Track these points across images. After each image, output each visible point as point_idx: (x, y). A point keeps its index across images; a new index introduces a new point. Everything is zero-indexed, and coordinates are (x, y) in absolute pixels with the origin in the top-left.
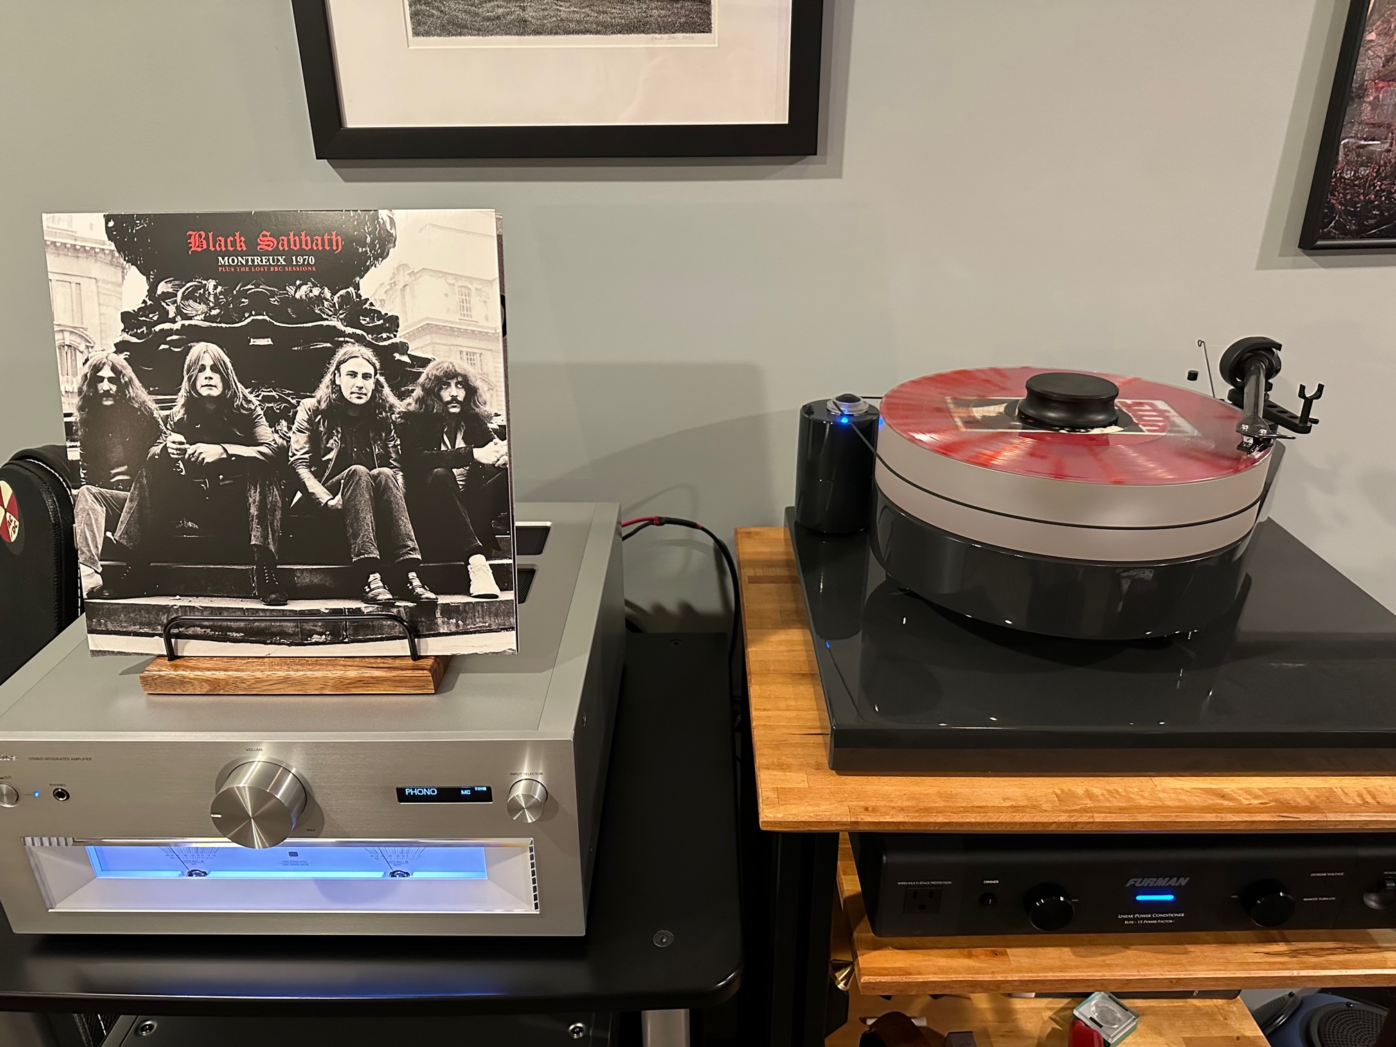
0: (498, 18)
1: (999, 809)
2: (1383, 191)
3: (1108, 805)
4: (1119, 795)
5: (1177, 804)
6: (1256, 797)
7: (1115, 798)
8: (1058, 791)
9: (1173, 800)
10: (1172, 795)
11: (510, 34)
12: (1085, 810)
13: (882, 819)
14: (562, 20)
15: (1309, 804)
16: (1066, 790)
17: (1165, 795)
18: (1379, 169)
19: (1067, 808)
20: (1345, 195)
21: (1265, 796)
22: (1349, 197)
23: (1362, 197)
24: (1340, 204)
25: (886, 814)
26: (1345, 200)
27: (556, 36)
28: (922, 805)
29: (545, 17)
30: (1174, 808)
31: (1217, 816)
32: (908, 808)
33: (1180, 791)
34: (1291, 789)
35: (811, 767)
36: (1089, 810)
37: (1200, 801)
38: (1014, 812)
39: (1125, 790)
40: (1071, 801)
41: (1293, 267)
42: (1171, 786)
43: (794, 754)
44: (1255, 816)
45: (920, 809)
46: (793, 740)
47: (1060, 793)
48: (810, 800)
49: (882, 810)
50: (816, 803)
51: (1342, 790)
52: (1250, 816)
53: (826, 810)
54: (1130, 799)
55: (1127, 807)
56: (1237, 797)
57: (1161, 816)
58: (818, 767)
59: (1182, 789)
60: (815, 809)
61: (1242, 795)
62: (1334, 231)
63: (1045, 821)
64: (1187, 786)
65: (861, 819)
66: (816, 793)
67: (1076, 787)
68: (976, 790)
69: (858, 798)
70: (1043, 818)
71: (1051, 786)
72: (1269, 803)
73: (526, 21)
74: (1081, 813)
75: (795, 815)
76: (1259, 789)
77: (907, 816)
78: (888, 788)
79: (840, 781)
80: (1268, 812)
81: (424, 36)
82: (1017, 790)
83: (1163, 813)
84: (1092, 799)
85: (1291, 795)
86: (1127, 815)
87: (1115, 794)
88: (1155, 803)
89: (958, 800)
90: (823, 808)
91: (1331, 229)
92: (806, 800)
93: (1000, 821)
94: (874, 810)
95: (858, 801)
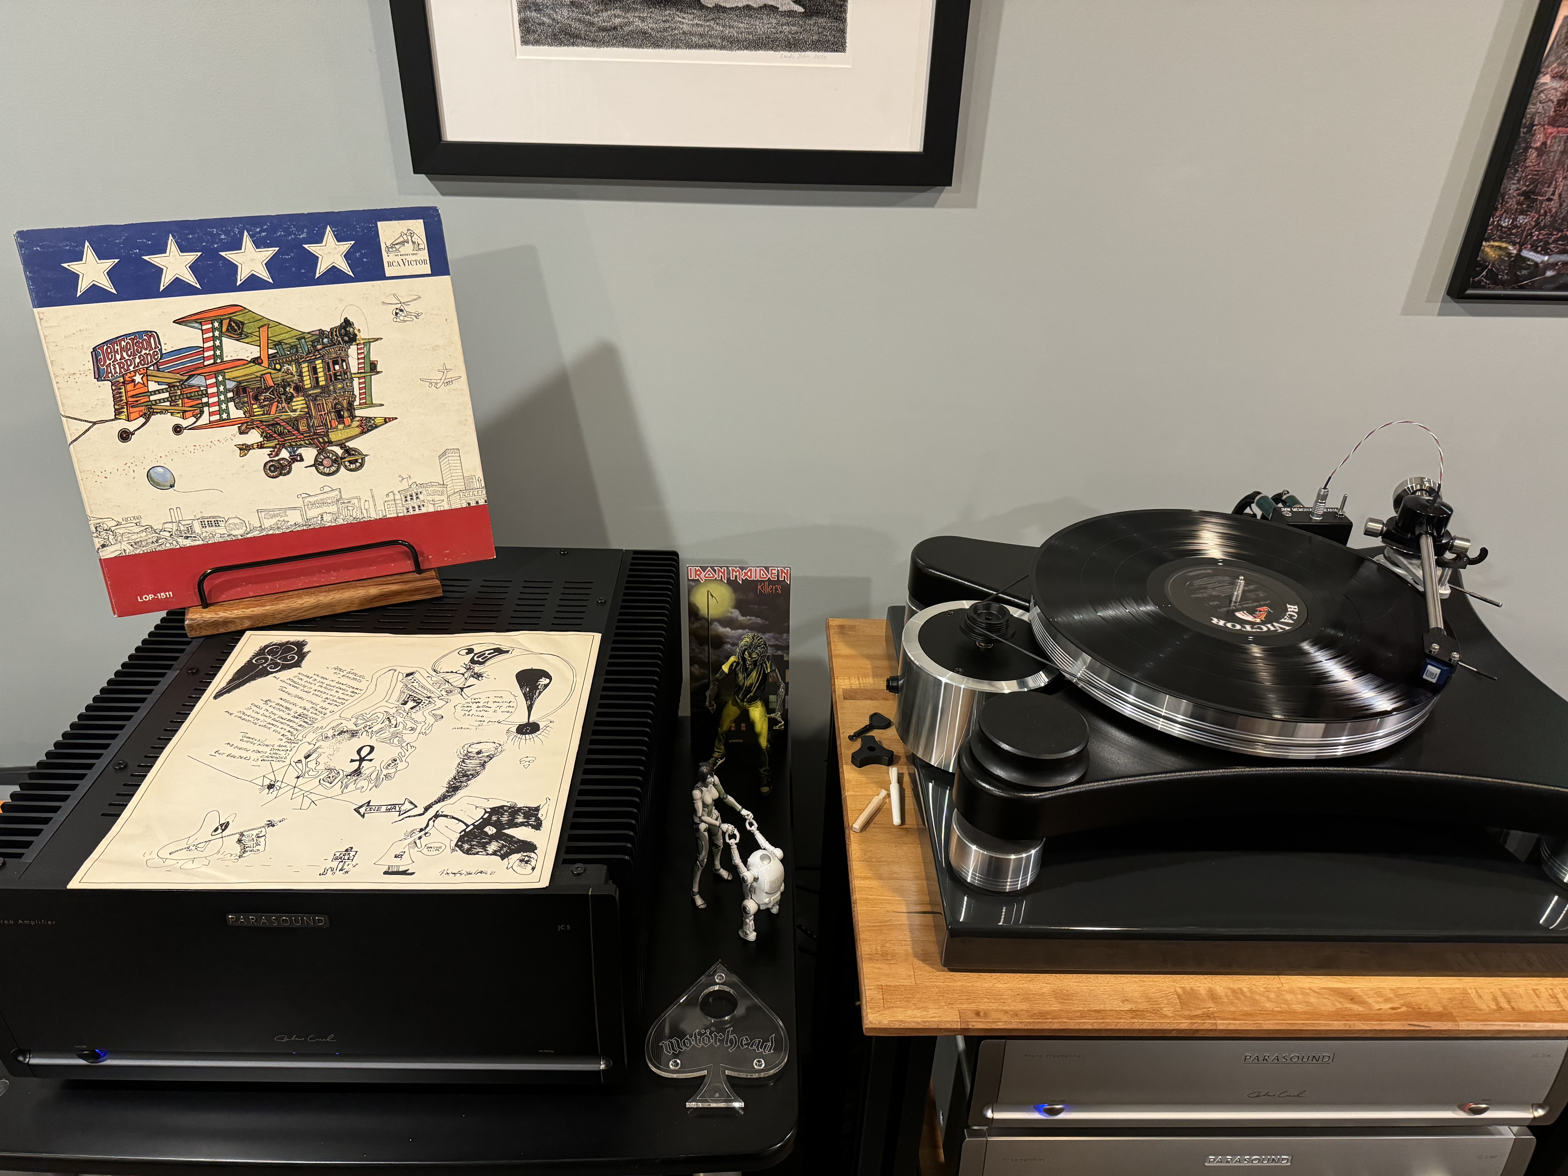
0: (615, 28)
1: (1119, 1013)
2: (1539, 240)
3: (1233, 1009)
4: (1243, 995)
5: (1305, 1009)
6: (1388, 1000)
7: (1239, 999)
8: (1179, 991)
10: (1300, 996)
11: (627, 46)
12: (1208, 1016)
13: (994, 1026)
14: (684, 33)
15: (1441, 1009)
16: (1189, 990)
17: (1292, 997)
18: (1538, 218)
19: (1189, 1012)
21: (1396, 999)
25: (999, 1020)
27: (678, 50)
29: (665, 30)
30: (1301, 1013)
31: (1345, 1025)
32: (1022, 1013)
33: (1308, 991)
34: (1423, 990)
35: (917, 957)
36: (1212, 1016)
37: (1329, 1005)
38: (1134, 1018)
39: (1250, 990)
40: (1193, 1004)
41: (1440, 314)
42: (1299, 984)
43: (899, 940)
44: (1385, 1024)
45: (1035, 1014)
46: (898, 921)
47: (1181, 993)
48: (918, 1001)
49: (994, 1016)
50: (923, 1005)
51: (1477, 992)
52: (1379, 1024)
53: (935, 1015)
54: (1255, 1002)
55: (1252, 1012)
56: (1367, 1000)
57: (1287, 1023)
58: (925, 958)
59: (1310, 989)
60: (923, 1014)
61: (1373, 997)
62: (1485, 280)
63: (1165, 1028)
64: (1317, 985)
65: (972, 1026)
66: (923, 993)
67: (1200, 985)
68: (1094, 988)
69: (968, 999)
70: (1164, 1025)
71: (1173, 984)
72: (1399, 1008)
73: (645, 33)
74: (1203, 1020)
75: (902, 1021)
76: (1390, 989)
77: (1021, 1022)
78: (1001, 985)
79: (949, 977)
80: (1399, 1020)
81: (533, 45)
82: (1137, 989)
83: (1289, 1020)
84: (1216, 1001)
85: (1423, 997)
86: (1251, 1022)
87: (1240, 995)
88: (1281, 1007)
89: (1075, 1002)
90: (931, 1012)
91: (1482, 278)
92: (913, 1002)
93: (1118, 1027)
94: (986, 1015)
95: (969, 1003)
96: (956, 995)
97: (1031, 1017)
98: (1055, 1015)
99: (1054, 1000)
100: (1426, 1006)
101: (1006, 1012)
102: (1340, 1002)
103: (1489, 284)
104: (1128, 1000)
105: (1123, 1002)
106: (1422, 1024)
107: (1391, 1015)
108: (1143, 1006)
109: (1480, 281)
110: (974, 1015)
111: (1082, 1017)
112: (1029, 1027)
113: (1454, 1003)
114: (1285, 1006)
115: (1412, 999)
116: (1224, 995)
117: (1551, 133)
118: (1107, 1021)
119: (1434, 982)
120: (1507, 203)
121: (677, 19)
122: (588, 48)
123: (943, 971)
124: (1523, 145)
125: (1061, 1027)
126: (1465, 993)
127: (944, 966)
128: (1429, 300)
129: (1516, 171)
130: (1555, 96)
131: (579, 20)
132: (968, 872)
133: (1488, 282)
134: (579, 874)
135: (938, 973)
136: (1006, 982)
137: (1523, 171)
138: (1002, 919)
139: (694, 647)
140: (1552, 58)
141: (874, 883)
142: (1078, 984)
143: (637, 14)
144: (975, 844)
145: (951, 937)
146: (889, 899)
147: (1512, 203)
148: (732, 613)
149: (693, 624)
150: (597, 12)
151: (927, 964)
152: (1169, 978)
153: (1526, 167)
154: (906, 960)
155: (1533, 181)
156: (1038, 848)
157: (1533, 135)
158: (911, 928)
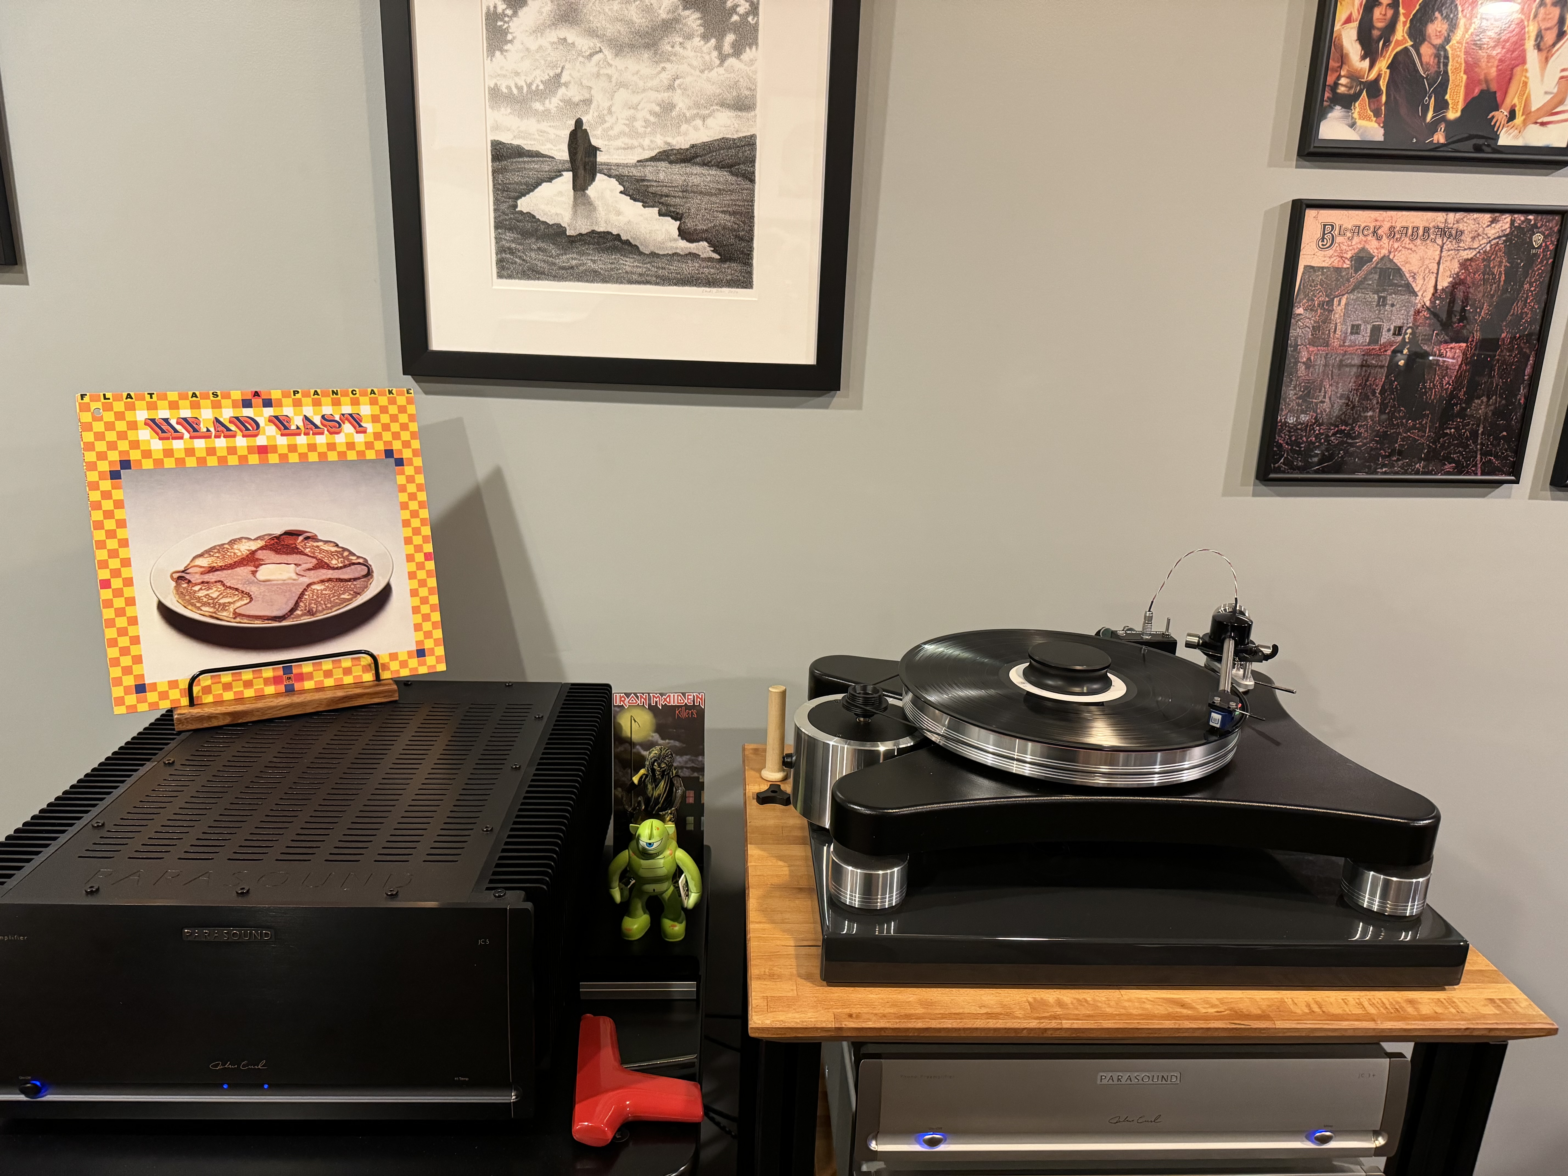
0: (572, 268)
1: (976, 1016)
2: (1322, 434)
3: (1077, 1012)
4: (1088, 1003)
5: (1140, 1012)
6: (1213, 1006)
7: (1084, 1006)
8: (1031, 1000)
9: (1137, 1008)
10: (1136, 1004)
11: (581, 281)
12: (1055, 1017)
13: (864, 1025)
14: (627, 272)
15: (1259, 1012)
16: (1039, 999)
17: (1130, 1004)
18: (1316, 417)
19: (1038, 1015)
20: (1290, 437)
21: (1221, 1006)
22: (1293, 438)
23: (1304, 439)
24: (1287, 443)
25: (869, 1020)
26: (1291, 441)
27: (621, 285)
28: (903, 1012)
29: (612, 269)
30: (1136, 1015)
31: (1175, 1024)
32: (890, 1016)
33: (1144, 1000)
34: (1245, 999)
35: (800, 977)
36: (1058, 1018)
37: (1161, 1010)
38: (988, 1019)
39: (1094, 999)
40: (1042, 1009)
42: (1137, 996)
43: (786, 965)
44: (1210, 1024)
45: (900, 1016)
46: (785, 952)
47: (1033, 1001)
48: (798, 1007)
49: (866, 1017)
50: (802, 1010)
51: (1293, 1000)
52: (1206, 1024)
53: (813, 1017)
54: (1097, 1008)
55: (1094, 1015)
56: (1197, 1006)
58: (807, 977)
59: (1146, 999)
60: (801, 1016)
61: (1201, 1004)
62: (1283, 466)
63: (1017, 1027)
64: (1152, 996)
65: (845, 1025)
66: (803, 1002)
67: (1049, 996)
68: (955, 998)
69: (843, 1006)
70: (1015, 1024)
71: (1025, 995)
72: (1224, 1012)
73: (596, 272)
74: (1049, 1020)
75: (783, 1021)
76: (1217, 999)
77: (889, 1023)
78: (873, 996)
79: (828, 991)
80: (1222, 1020)
81: (506, 278)
82: (993, 998)
83: (1125, 1021)
84: (1061, 1007)
85: (1245, 1003)
86: (1094, 1023)
87: (1084, 1003)
88: (1120, 1012)
89: (937, 1007)
90: (809, 1015)
91: (1281, 465)
92: (794, 1008)
93: (974, 1026)
94: (858, 1017)
95: (843, 1008)
96: (832, 1002)
97: (898, 1018)
98: (918, 1017)
99: (919, 1006)
100: (1247, 1010)
101: (876, 1014)
102: (1172, 1008)
103: (1287, 470)
104: (984, 1006)
105: (980, 1007)
106: (1242, 1023)
107: (1216, 1016)
108: (998, 1010)
109: (1279, 467)
110: (847, 1018)
111: (943, 1018)
112: (895, 1026)
113: (1272, 1008)
114: (1124, 1011)
115: (1235, 1006)
116: (1069, 1002)
117: (1313, 351)
118: (965, 1019)
119: (1256, 994)
120: (1289, 404)
121: (621, 262)
122: (550, 282)
123: (823, 986)
124: (1293, 360)
125: (924, 1026)
126: (1282, 1001)
127: (824, 980)
128: (1242, 484)
129: (1292, 380)
130: (1310, 323)
131: (544, 261)
132: (848, 895)
133: (1286, 467)
134: (499, 896)
135: (818, 988)
136: (877, 993)
137: (1297, 381)
139: (618, 771)
140: (1301, 296)
141: (767, 926)
142: (940, 995)
143: (590, 258)
144: (851, 866)
146: (779, 937)
147: (1293, 404)
148: (652, 736)
149: (620, 748)
150: (558, 255)
151: (809, 981)
152: (1023, 991)
153: (1298, 377)
154: (790, 979)
155: (1306, 388)
156: (900, 867)
157: (1299, 353)
158: (797, 957)
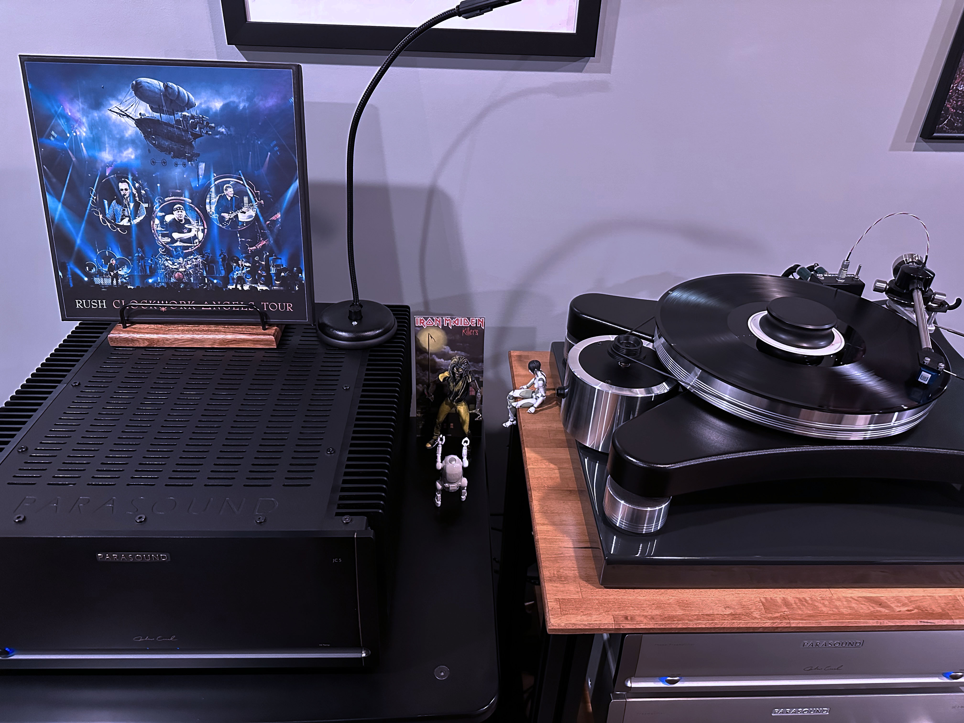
1: (723, 616)
3: (800, 612)
4: (807, 603)
5: (849, 611)
7: (804, 605)
8: (763, 600)
10: (845, 603)
12: (784, 617)
13: (638, 627)
15: (941, 611)
16: (770, 599)
17: (840, 604)
19: (771, 615)
20: (957, 102)
21: (910, 604)
22: (959, 103)
24: (953, 108)
25: (641, 621)
30: (847, 615)
31: (877, 622)
32: (657, 617)
33: (850, 599)
34: (927, 597)
35: (582, 579)
36: (787, 617)
37: (865, 608)
38: (733, 619)
39: (811, 599)
40: (774, 609)
41: (915, 150)
42: (843, 595)
43: (569, 567)
44: (904, 622)
45: (665, 617)
46: (567, 553)
47: (765, 601)
48: (584, 610)
49: (638, 618)
50: (589, 613)
52: (900, 622)
53: (597, 619)
54: (815, 608)
55: (814, 614)
56: (891, 605)
57: (838, 622)
58: (587, 579)
59: (851, 597)
60: (588, 618)
61: (894, 603)
62: (946, 127)
63: (755, 626)
64: (855, 595)
65: (623, 626)
66: (588, 604)
67: (776, 596)
68: (705, 599)
69: (619, 608)
70: (754, 624)
71: (758, 595)
72: (913, 610)
74: (781, 620)
75: (574, 624)
76: (905, 597)
77: (656, 624)
78: (640, 598)
79: (605, 592)
80: (913, 619)
82: (735, 599)
83: (839, 620)
84: (788, 607)
85: (928, 602)
86: (814, 621)
87: (804, 603)
88: (833, 611)
89: (692, 609)
90: (594, 617)
91: (944, 126)
92: (581, 610)
93: (723, 626)
94: (632, 619)
95: (620, 611)
96: (611, 605)
97: (663, 620)
98: (680, 619)
99: (678, 607)
100: (931, 608)
101: (646, 617)
102: (873, 607)
103: (948, 130)
104: (728, 607)
105: (725, 608)
106: (929, 621)
107: (908, 615)
108: (739, 611)
109: (942, 127)
110: (624, 619)
111: (698, 620)
112: (662, 627)
113: (949, 606)
114: (836, 610)
115: (921, 604)
116: (793, 602)
118: (715, 621)
119: (934, 592)
123: (601, 588)
125: (684, 627)
126: (955, 599)
127: (602, 585)
128: (909, 141)
132: (618, 519)
133: (947, 128)
134: (347, 523)
135: (597, 590)
136: (644, 595)
138: (639, 552)
139: (419, 372)
141: (550, 528)
142: (693, 596)
144: (623, 500)
145: (608, 565)
146: (561, 539)
148: (445, 349)
149: (419, 356)
151: (589, 583)
152: (756, 591)
154: (575, 581)
156: (667, 504)
158: (577, 558)
